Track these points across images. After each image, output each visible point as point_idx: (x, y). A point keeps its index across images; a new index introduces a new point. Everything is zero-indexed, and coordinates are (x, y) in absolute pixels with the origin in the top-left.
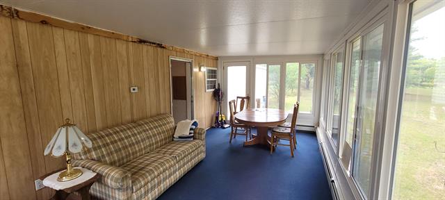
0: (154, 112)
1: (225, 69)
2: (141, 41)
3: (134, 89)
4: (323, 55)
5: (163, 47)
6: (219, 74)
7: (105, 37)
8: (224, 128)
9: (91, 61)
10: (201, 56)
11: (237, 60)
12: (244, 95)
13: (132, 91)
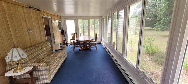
0: (40, 41)
1: (65, 21)
2: (30, 7)
3: (30, 31)
4: (101, 16)
5: (39, 11)
6: (62, 24)
7: (12, 4)
8: (68, 46)
9: (7, 16)
10: (55, 15)
11: (70, 18)
12: (75, 32)
13: (29, 32)
